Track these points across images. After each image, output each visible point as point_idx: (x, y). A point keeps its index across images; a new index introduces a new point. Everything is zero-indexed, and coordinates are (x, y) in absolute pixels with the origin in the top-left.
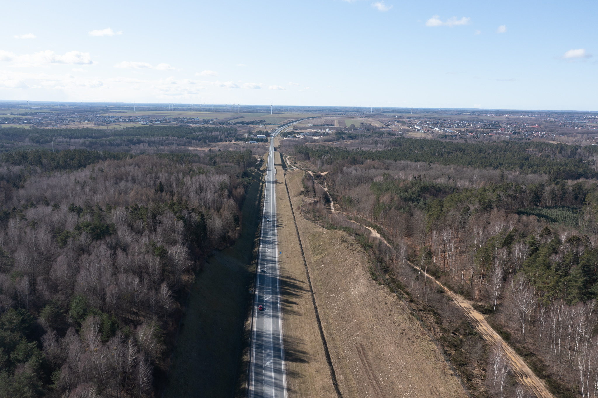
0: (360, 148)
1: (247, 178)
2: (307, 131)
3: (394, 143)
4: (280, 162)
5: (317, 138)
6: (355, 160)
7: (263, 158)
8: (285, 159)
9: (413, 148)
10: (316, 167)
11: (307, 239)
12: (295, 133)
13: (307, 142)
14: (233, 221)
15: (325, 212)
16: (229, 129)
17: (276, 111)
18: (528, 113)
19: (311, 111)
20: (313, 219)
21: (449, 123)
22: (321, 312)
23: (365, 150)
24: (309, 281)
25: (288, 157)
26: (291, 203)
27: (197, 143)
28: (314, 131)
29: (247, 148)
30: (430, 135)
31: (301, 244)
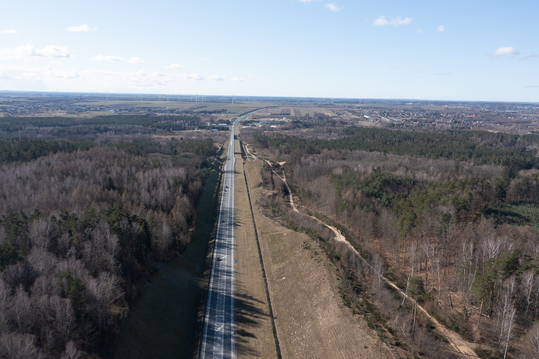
0: (315, 137)
1: (205, 169)
2: (266, 119)
3: (347, 132)
4: (239, 151)
5: (274, 126)
6: (311, 149)
7: (224, 146)
8: (245, 147)
9: (365, 136)
10: (274, 156)
11: (266, 241)
12: (254, 121)
13: (266, 130)
14: (186, 223)
15: (284, 207)
16: (193, 118)
17: (237, 101)
18: (464, 103)
19: (269, 101)
20: (272, 215)
21: (394, 113)
22: (283, 348)
23: (320, 139)
24: (269, 299)
25: (248, 145)
26: (249, 195)
27: (161, 131)
28: (272, 120)
29: (209, 136)
30: (379, 124)
31: (259, 248)
